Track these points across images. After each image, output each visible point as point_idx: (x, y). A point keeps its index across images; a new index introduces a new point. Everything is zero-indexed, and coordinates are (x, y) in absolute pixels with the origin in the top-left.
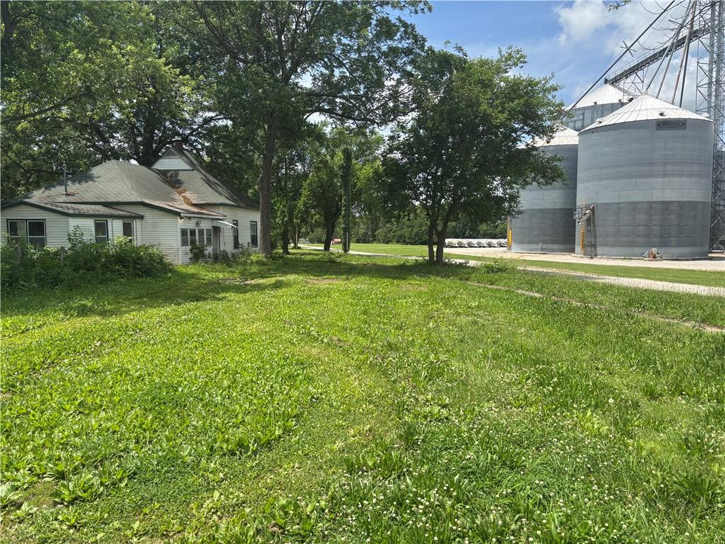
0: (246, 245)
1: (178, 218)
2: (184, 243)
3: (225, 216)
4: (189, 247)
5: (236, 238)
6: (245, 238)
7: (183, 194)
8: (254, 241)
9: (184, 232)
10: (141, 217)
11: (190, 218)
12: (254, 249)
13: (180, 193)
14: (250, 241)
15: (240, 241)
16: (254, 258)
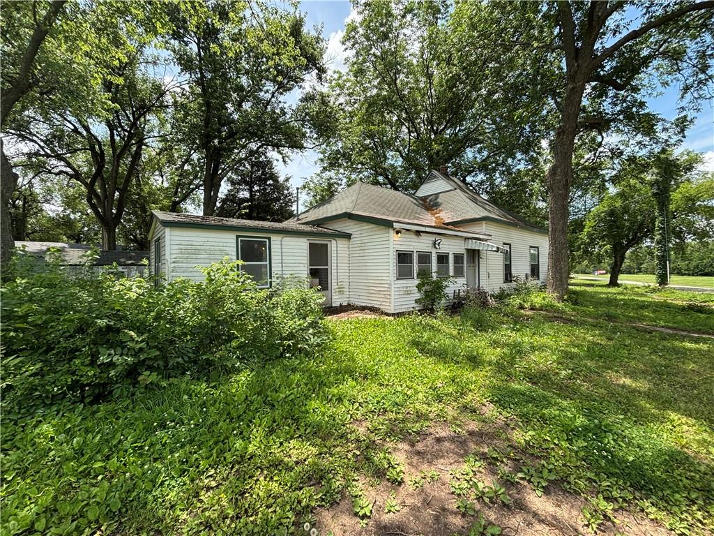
0: (523, 277)
1: (391, 231)
2: (403, 274)
3: (490, 235)
4: (417, 281)
5: (508, 268)
6: (521, 268)
7: (436, 215)
8: (535, 271)
9: (404, 257)
10: (348, 236)
11: (418, 233)
12: (535, 282)
13: (433, 215)
14: (529, 272)
15: (514, 272)
16: (537, 299)
